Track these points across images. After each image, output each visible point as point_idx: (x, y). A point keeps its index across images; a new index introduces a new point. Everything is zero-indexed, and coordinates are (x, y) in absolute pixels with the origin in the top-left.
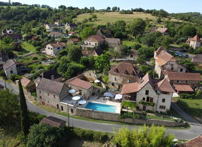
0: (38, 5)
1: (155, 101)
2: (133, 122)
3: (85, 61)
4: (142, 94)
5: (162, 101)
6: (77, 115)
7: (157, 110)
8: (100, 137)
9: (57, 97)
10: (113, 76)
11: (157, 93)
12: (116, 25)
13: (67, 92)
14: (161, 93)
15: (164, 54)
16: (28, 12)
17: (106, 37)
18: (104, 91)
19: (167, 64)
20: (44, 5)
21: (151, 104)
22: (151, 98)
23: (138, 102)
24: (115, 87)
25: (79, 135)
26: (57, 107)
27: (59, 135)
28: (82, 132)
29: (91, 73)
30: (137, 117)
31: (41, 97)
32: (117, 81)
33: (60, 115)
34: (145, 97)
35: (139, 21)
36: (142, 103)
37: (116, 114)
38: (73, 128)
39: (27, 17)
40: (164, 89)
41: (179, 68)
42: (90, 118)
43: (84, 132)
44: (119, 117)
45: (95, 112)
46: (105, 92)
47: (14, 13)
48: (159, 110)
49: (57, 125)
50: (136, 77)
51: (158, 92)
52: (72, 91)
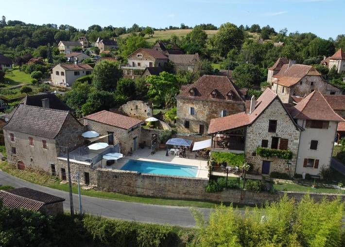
0: (53, 25)
1: (292, 147)
2: (242, 199)
3: (128, 85)
4: (261, 131)
5: (310, 146)
6: (98, 188)
7: (298, 172)
8: (155, 238)
9: (51, 145)
10: (187, 104)
11: (297, 128)
12: (188, 38)
13: (77, 135)
14: (307, 126)
15: (291, 68)
16: (33, 34)
17: (170, 53)
18: (166, 136)
19: (301, 82)
20: (64, 25)
21: (284, 153)
22: (282, 139)
23: (251, 152)
24: (192, 131)
25: (96, 236)
26: (51, 172)
27: (30, 232)
28: (107, 227)
29: (137, 104)
30: (251, 186)
31: (14, 151)
32: (196, 115)
33: (56, 190)
34: (267, 139)
35: (231, 28)
36: (262, 153)
37: (199, 181)
38: (81, 217)
39: (31, 41)
40: (314, 115)
41: (327, 90)
42: (131, 195)
43: (111, 226)
44: (206, 187)
45: (144, 177)
46: (170, 137)
47: (8, 34)
48: (303, 171)
49: (35, 206)
50: (239, 102)
51: (300, 123)
52: (92, 134)
